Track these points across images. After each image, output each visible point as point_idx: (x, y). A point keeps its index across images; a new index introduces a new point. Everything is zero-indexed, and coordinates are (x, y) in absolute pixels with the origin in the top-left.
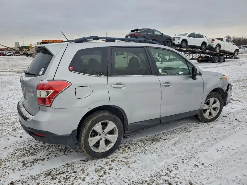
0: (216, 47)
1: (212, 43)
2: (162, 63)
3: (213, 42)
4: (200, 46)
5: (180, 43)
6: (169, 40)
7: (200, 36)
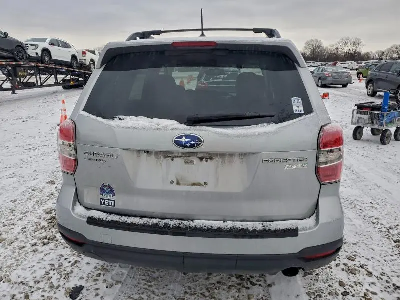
0: (90, 64)
1: (84, 58)
2: (14, 93)
3: (84, 56)
4: (70, 61)
5: (40, 55)
6: (21, 49)
7: (66, 46)
